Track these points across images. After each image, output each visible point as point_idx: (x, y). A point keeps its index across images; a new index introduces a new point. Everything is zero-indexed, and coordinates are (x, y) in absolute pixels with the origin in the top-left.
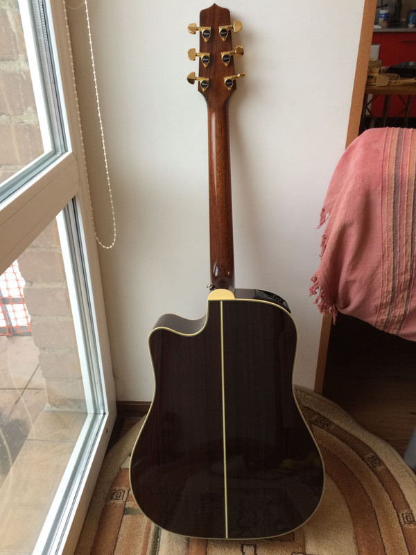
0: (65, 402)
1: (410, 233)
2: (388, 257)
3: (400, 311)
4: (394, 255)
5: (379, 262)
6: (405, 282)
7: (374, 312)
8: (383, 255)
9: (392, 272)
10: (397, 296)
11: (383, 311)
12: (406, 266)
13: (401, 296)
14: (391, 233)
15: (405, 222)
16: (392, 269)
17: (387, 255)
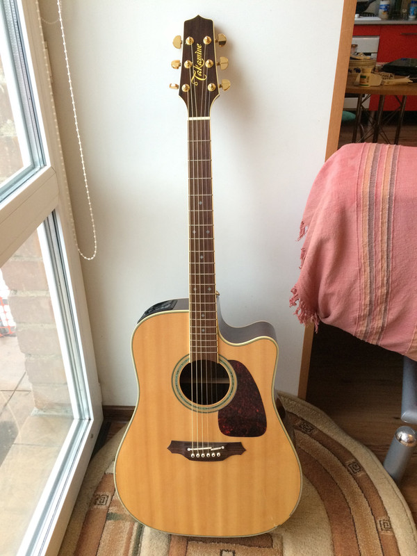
0: (51, 406)
1: (385, 249)
2: (365, 271)
3: (378, 323)
4: (370, 269)
5: (356, 276)
6: (382, 296)
7: (353, 323)
8: (360, 270)
9: (369, 286)
10: (375, 309)
11: (361, 323)
12: (383, 280)
13: (378, 309)
14: (367, 249)
15: (380, 239)
16: (369, 284)
17: (363, 270)
